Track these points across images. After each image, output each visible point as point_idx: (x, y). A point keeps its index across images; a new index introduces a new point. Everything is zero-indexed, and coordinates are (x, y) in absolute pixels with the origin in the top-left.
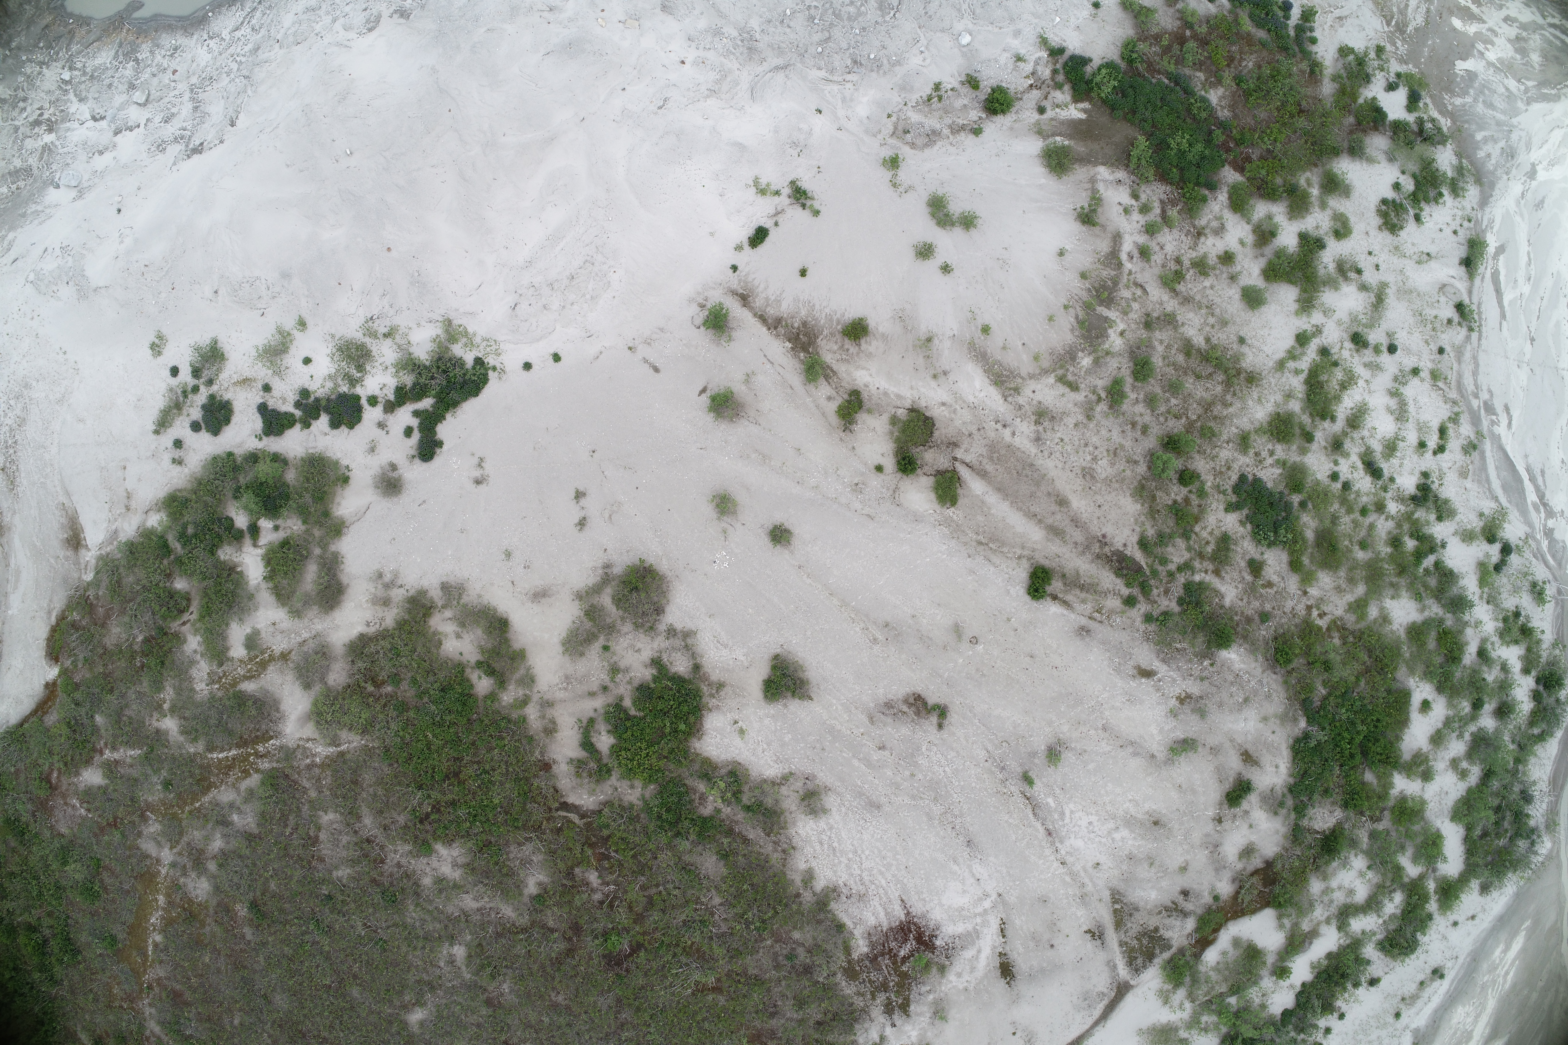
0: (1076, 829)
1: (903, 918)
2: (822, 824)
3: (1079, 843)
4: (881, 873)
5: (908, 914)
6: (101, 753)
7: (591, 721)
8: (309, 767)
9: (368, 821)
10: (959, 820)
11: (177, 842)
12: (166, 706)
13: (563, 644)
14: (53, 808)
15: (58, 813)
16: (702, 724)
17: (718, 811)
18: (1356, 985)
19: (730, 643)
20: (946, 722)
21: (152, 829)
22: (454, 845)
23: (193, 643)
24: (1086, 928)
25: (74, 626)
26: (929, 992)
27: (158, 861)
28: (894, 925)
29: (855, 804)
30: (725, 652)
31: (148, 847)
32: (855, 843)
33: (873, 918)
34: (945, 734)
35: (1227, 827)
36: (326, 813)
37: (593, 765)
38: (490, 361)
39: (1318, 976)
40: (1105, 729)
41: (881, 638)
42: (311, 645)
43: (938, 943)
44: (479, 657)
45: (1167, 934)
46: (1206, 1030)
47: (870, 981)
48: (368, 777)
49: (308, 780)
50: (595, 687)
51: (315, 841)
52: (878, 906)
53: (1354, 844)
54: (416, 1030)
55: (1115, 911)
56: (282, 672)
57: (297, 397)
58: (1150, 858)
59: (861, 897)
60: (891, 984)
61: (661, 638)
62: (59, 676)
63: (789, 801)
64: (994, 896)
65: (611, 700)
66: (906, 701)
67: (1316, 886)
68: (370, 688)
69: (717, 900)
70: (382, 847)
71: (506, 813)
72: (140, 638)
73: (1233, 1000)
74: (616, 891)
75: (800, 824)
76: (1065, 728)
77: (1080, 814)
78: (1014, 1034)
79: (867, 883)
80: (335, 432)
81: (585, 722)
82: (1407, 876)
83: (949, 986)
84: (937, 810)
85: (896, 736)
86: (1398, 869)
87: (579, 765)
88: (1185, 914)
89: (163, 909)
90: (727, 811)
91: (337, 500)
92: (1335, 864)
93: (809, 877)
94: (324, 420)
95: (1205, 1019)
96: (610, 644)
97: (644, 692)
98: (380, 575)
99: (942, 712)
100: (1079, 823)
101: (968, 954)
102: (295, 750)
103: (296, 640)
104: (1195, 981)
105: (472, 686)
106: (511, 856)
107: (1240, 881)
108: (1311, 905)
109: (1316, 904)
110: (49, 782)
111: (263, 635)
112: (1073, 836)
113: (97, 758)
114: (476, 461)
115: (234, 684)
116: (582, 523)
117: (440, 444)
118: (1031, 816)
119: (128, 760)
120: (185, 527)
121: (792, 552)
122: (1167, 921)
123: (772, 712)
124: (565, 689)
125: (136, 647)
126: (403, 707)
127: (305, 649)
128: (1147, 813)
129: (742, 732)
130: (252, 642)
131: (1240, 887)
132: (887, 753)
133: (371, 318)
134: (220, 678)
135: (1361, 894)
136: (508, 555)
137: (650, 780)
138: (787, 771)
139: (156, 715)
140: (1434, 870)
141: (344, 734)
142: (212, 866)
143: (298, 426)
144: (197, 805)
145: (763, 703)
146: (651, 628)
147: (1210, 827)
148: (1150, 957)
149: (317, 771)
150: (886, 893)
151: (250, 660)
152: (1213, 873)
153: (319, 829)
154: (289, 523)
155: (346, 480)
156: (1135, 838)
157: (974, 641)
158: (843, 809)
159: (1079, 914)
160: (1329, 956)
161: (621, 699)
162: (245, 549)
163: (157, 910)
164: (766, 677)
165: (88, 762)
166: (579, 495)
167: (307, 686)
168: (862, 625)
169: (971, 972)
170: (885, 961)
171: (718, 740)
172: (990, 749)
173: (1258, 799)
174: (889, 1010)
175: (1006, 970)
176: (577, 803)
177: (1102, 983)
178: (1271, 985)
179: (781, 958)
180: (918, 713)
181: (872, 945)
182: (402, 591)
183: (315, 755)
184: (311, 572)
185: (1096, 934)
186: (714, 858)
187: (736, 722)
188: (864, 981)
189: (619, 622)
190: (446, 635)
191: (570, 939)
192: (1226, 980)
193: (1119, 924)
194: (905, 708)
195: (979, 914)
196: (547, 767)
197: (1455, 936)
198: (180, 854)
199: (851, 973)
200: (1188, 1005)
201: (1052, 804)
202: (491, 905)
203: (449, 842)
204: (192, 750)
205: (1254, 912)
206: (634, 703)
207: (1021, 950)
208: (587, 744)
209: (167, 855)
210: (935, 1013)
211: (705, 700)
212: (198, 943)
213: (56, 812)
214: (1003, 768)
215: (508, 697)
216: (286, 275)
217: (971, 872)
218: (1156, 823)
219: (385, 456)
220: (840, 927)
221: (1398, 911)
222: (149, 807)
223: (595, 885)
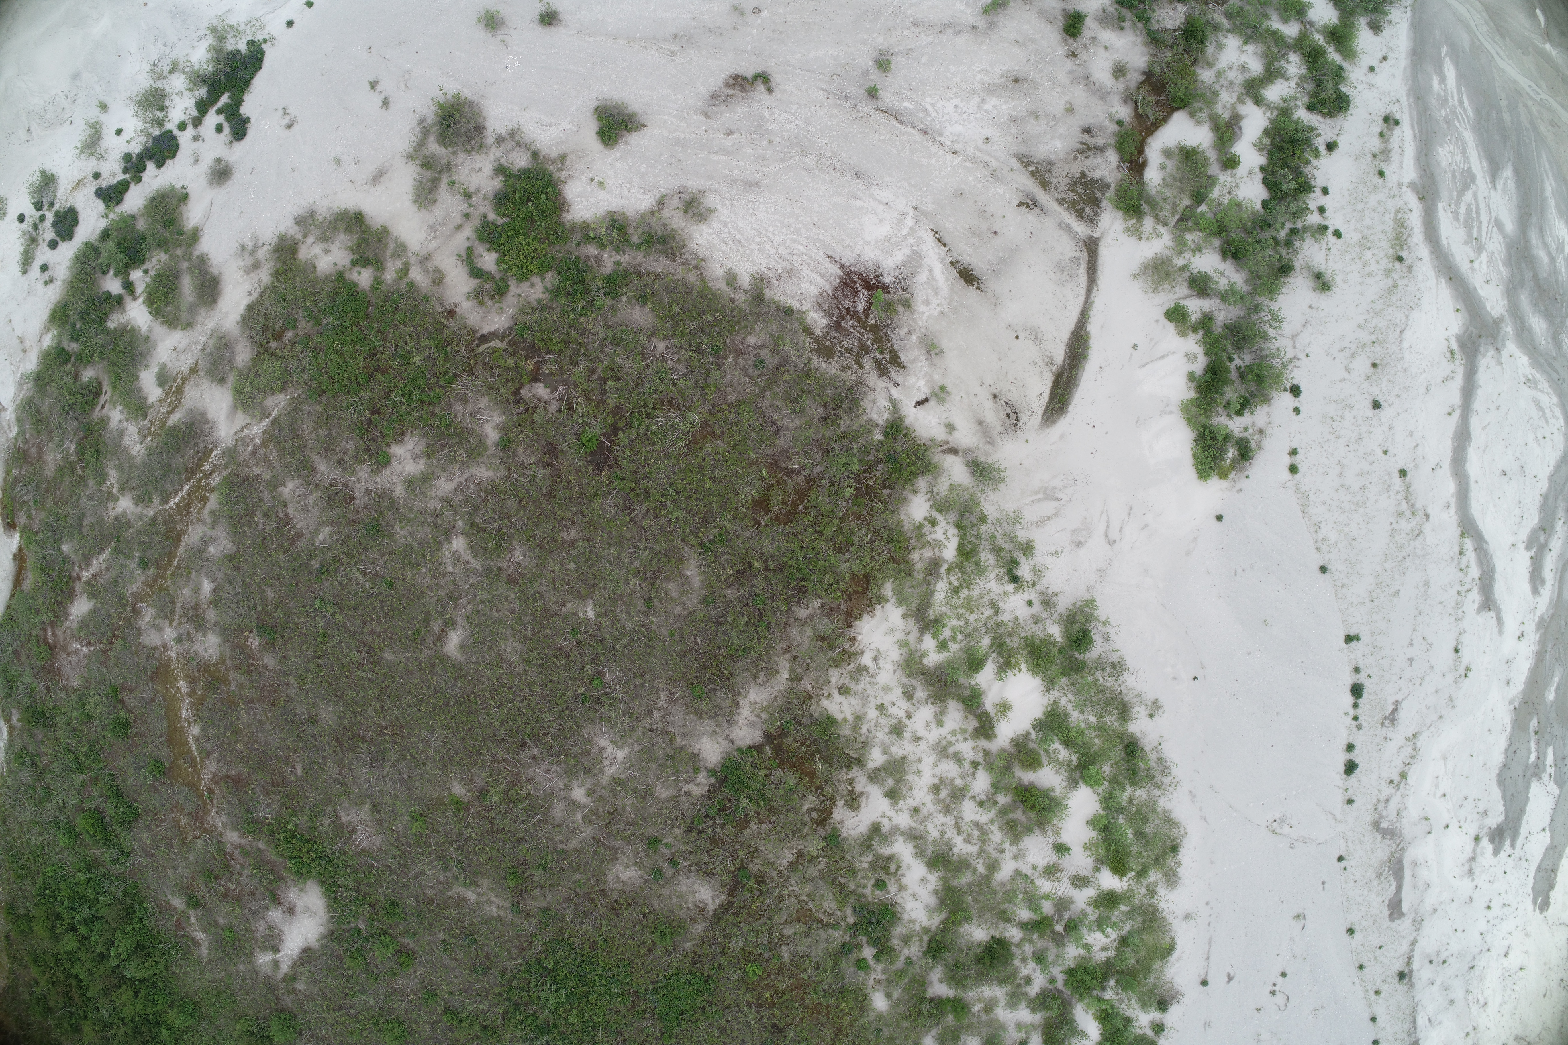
0: (946, 117)
1: (840, 272)
2: (716, 225)
3: (958, 128)
4: (795, 241)
5: (842, 266)
6: (79, 578)
7: (470, 250)
8: (253, 453)
9: (322, 467)
10: (835, 160)
11: (173, 612)
12: (115, 491)
13: (415, 202)
14: (59, 669)
15: (67, 670)
16: (564, 198)
17: (618, 263)
18: (1317, 154)
19: (553, 121)
20: (772, 85)
21: (147, 619)
22: (406, 438)
23: (116, 415)
24: (1017, 203)
25: (16, 480)
26: (909, 333)
27: (164, 646)
28: (836, 284)
29: (734, 192)
30: (552, 130)
31: (151, 638)
32: (755, 226)
33: (812, 287)
34: (777, 94)
35: (1085, 58)
36: (284, 485)
37: (488, 286)
38: (259, 37)
39: (1270, 154)
40: (915, 24)
41: (676, 48)
42: (211, 343)
43: (887, 280)
44: (352, 257)
45: (1097, 175)
46: (1198, 249)
47: (846, 349)
48: (306, 426)
49: (257, 465)
50: (457, 219)
51: (288, 519)
52: (810, 273)
53: (1216, 28)
54: (459, 657)
55: (1032, 174)
56: (197, 385)
57: (123, 165)
58: (1031, 113)
59: (790, 272)
60: (869, 343)
61: (493, 150)
62: (21, 537)
63: (676, 220)
64: (911, 212)
65: (477, 222)
66: (727, 85)
67: (1206, 75)
68: (274, 345)
69: (661, 346)
70: (345, 484)
71: (435, 375)
72: (73, 448)
73: (1203, 208)
74: (567, 390)
75: (696, 235)
76: (880, 39)
77: (941, 103)
78: (1017, 337)
79: (787, 257)
80: (163, 169)
81: (464, 254)
82: (1289, 37)
83: (925, 318)
84: (810, 160)
85: (737, 117)
86: (1276, 37)
87: (478, 295)
88: (1101, 150)
89: (189, 694)
90: (625, 259)
91: (185, 217)
92: (1210, 50)
93: (731, 279)
94: (151, 166)
95: (1189, 237)
96: (453, 178)
97: (501, 200)
98: (243, 248)
99: (764, 78)
100: (945, 111)
101: (922, 278)
102: (235, 446)
103: (196, 349)
104: (1154, 206)
105: (356, 285)
106: (460, 415)
107: (1129, 98)
108: (1215, 94)
109: (1218, 88)
110: (46, 642)
111: (169, 365)
112: (947, 125)
113: (78, 587)
114: (281, 112)
115: (163, 423)
116: (386, 103)
117: (248, 120)
118: (898, 125)
119: (104, 566)
120: (74, 325)
121: (566, 26)
122: (1089, 162)
123: (618, 154)
124: (435, 238)
125: (73, 458)
126: (306, 340)
127: (208, 351)
128: (1002, 75)
129: (601, 184)
130: (163, 379)
131: (1136, 102)
132: (737, 135)
133: (154, 65)
134: (150, 429)
135: (1256, 67)
136: (337, 161)
137: (544, 269)
138: (658, 196)
139: (110, 505)
140: (1311, 24)
141: (270, 402)
142: (211, 615)
143: (132, 185)
144: (175, 563)
145: (606, 152)
146: (481, 146)
147: (1069, 64)
148: (1096, 203)
149: (261, 451)
150: (811, 257)
151: (167, 394)
152: (1101, 103)
153: (285, 506)
154: (154, 261)
155: (185, 197)
156: (1006, 102)
157: (757, 10)
158: (727, 202)
159: (1001, 191)
160: (1266, 132)
161: (485, 216)
162: (128, 308)
163: (183, 701)
164: (597, 129)
165: (71, 596)
166: (373, 85)
167: (222, 381)
168: (655, 48)
169: (936, 294)
170: (849, 323)
171: (584, 203)
172: (824, 87)
173: (1097, 23)
174: (883, 372)
175: (968, 276)
176: (493, 330)
177: (1067, 249)
178: (1229, 179)
179: (751, 371)
180: (743, 89)
181: (828, 313)
182: (266, 248)
183: (253, 439)
184: (187, 285)
185: (1029, 204)
186: (637, 308)
187: (592, 180)
188: (842, 353)
189: (452, 158)
190: (316, 257)
191: (551, 465)
192: (1181, 190)
193: (1044, 185)
194: (730, 92)
195: (908, 235)
196: (451, 313)
197: (1381, 79)
198: (180, 624)
199: (825, 351)
200: (1162, 230)
201: (911, 106)
202: (466, 476)
203: (400, 436)
204: (151, 513)
205: (1165, 120)
206: (498, 214)
207: (969, 250)
208: (476, 272)
209: (169, 634)
210: (928, 352)
211: (556, 175)
212: (231, 705)
213: (64, 669)
214: (846, 97)
215: (389, 276)
216: (76, 76)
217: (875, 199)
218: (1016, 81)
219: (208, 159)
220: (788, 311)
221: (1304, 71)
222: (138, 597)
223: (546, 397)
